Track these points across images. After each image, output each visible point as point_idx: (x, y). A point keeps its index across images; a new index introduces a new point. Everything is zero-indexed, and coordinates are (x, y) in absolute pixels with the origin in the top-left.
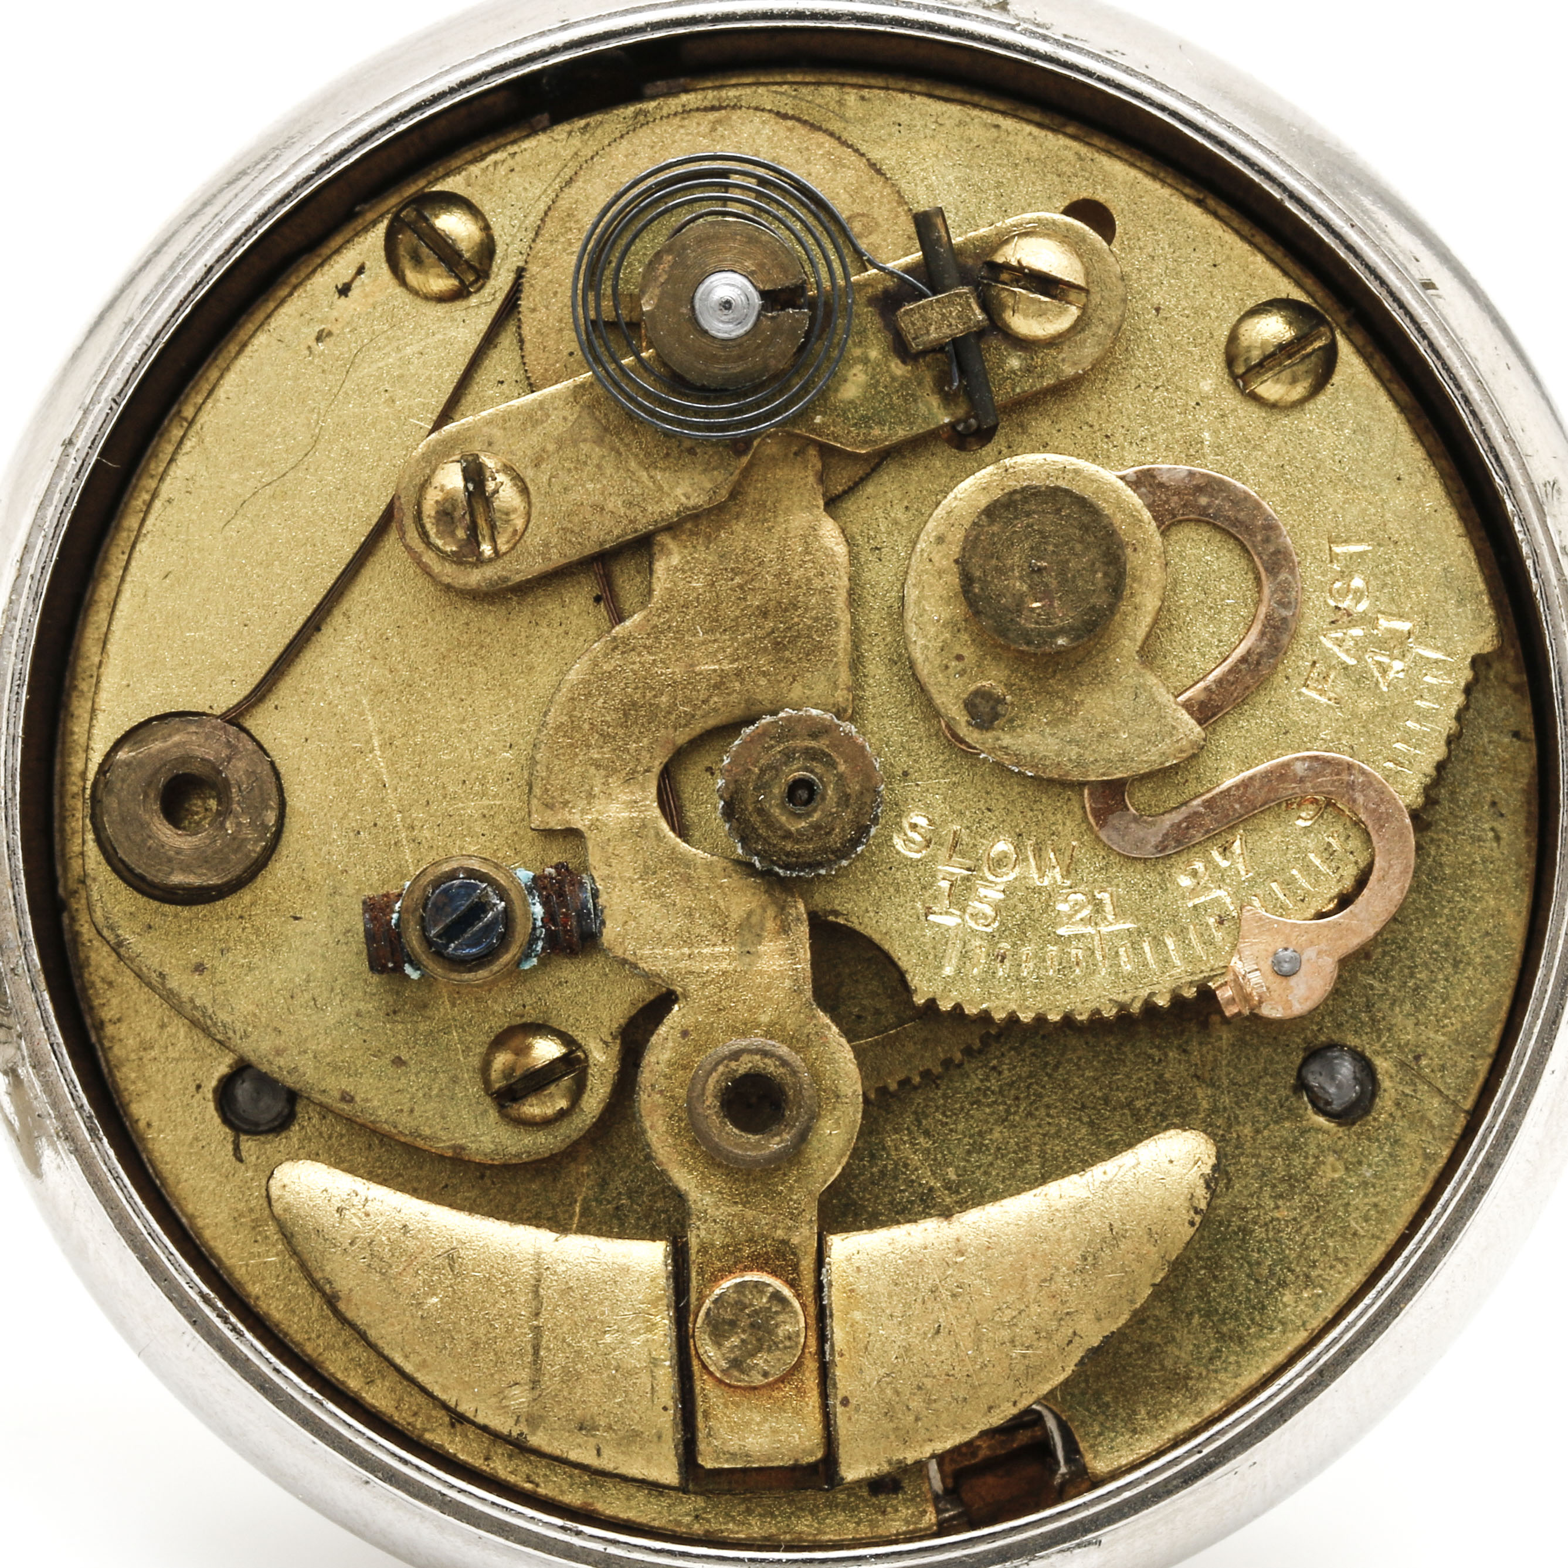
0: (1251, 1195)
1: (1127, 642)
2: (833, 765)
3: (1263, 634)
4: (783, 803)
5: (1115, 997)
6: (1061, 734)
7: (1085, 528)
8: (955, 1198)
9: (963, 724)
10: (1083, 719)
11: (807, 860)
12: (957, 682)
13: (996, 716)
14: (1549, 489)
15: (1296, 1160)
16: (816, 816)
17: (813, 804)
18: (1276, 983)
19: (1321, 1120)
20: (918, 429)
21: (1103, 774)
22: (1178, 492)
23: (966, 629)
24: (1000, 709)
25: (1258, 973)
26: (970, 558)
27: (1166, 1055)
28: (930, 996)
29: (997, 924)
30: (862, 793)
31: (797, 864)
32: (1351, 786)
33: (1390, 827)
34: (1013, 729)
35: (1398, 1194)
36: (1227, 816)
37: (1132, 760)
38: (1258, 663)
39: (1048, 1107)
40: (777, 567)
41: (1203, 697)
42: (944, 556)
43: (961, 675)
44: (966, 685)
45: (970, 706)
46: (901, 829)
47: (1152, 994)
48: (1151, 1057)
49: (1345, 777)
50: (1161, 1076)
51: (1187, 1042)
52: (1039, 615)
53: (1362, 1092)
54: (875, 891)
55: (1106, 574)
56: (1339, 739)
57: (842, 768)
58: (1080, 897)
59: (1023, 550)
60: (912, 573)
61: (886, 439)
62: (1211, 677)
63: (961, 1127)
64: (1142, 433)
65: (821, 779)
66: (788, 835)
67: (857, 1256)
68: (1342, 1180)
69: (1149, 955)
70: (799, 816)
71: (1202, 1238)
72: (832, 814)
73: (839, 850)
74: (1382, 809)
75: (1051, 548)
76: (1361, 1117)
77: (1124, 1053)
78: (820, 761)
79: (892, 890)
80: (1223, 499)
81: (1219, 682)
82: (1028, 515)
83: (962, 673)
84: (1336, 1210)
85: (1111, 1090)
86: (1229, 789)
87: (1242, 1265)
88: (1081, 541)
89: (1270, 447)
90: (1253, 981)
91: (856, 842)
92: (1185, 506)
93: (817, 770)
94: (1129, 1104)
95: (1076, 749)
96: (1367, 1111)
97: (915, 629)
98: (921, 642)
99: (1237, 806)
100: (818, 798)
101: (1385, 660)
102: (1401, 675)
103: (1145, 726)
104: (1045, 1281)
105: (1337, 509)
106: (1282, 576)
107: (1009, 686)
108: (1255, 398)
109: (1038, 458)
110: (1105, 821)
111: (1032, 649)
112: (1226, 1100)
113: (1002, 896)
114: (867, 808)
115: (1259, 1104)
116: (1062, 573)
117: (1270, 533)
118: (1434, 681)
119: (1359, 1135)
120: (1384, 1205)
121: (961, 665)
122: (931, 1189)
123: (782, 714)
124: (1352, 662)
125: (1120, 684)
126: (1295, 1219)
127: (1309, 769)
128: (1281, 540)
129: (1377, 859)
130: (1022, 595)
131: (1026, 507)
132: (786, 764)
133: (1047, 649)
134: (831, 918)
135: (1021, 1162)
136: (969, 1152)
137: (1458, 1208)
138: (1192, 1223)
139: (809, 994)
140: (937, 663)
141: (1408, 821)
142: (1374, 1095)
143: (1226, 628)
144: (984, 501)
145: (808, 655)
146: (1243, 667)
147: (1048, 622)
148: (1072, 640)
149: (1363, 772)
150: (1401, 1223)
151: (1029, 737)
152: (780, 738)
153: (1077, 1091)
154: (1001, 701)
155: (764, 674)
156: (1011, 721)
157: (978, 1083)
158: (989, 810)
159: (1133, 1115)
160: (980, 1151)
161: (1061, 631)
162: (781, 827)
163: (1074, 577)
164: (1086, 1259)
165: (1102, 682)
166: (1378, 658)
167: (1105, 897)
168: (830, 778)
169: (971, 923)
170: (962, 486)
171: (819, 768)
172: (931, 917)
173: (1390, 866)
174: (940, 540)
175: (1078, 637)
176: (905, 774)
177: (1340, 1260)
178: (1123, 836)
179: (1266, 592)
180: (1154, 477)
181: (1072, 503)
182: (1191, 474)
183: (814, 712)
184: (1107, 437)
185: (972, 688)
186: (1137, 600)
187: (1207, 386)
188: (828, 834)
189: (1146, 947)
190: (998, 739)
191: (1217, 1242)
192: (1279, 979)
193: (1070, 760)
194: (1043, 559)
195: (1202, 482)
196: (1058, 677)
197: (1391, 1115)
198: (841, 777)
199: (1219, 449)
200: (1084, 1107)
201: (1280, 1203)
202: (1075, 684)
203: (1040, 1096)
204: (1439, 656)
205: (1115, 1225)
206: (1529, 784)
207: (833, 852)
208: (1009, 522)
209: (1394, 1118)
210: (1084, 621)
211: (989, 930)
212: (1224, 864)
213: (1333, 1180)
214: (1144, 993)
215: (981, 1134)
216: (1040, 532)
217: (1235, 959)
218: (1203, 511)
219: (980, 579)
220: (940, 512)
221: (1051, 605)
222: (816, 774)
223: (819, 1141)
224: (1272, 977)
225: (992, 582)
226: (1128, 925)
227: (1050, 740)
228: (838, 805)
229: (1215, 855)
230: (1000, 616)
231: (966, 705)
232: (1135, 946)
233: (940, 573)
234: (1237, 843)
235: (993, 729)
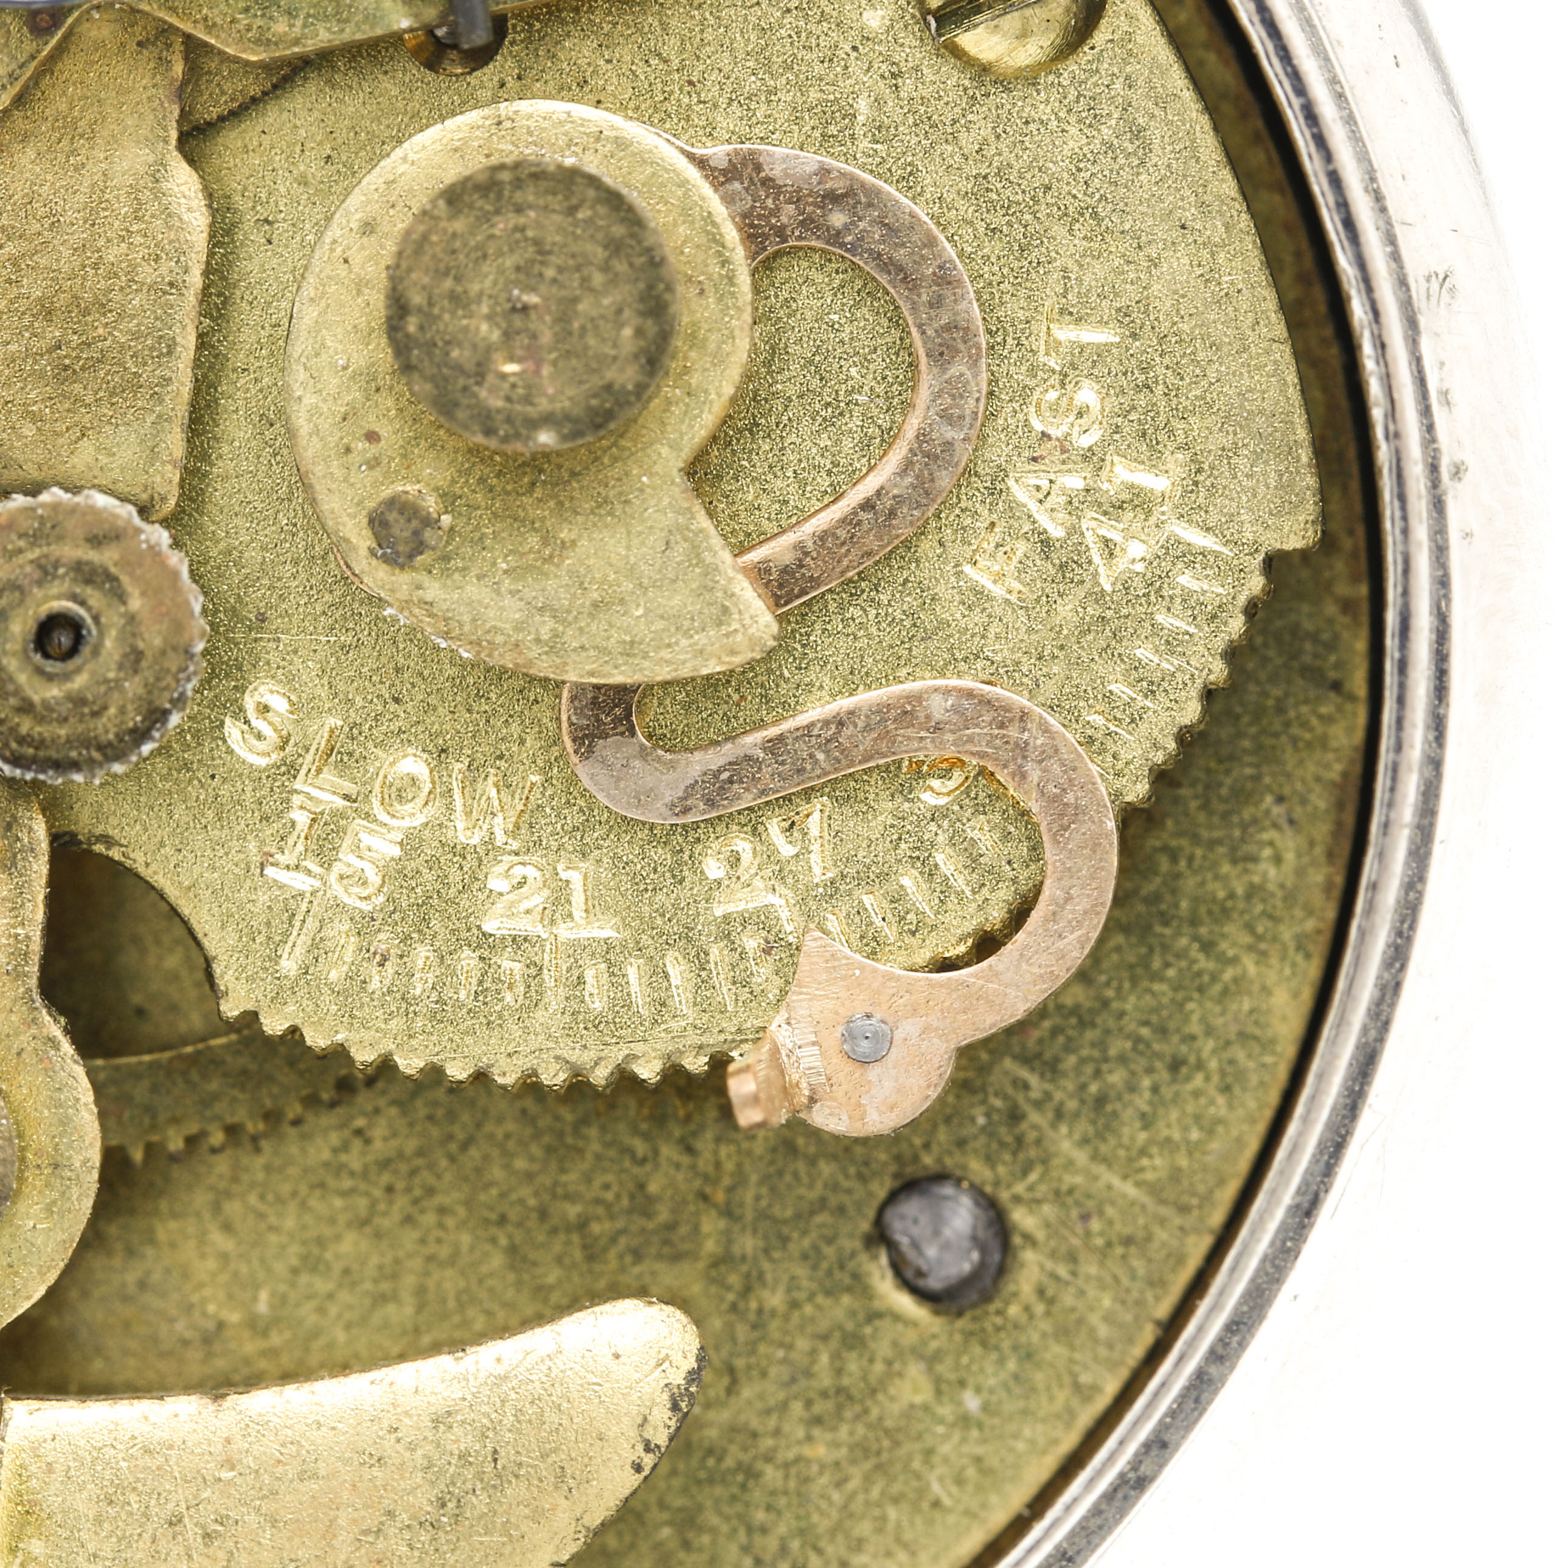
0: (768, 1412)
1: (665, 451)
2: (121, 597)
3: (907, 466)
4: (25, 651)
5: (566, 1054)
6: (528, 594)
7: (615, 247)
8: (261, 1344)
9: (363, 552)
10: (571, 573)
11: (54, 754)
12: (363, 478)
13: (420, 547)
14: (1435, 285)
15: (853, 1365)
16: (79, 682)
17: (77, 661)
18: (842, 1069)
19: (905, 1302)
20: (351, 34)
21: (592, 674)
22: (797, 199)
23: (391, 388)
24: (428, 534)
25: (815, 1050)
26: (409, 270)
27: (656, 1152)
28: (250, 1006)
29: (382, 899)
30: (163, 653)
31: (34, 760)
32: (1023, 748)
33: (1078, 833)
34: (446, 573)
35: (1021, 1446)
36: (800, 771)
37: (646, 656)
38: (892, 514)
39: (442, 1211)
40: (79, 236)
41: (788, 558)
42: (370, 258)
43: (371, 468)
44: (375, 484)
45: (378, 523)
46: (240, 713)
47: (631, 1057)
48: (630, 1152)
49: (1013, 732)
50: (642, 1187)
51: (694, 1134)
52: (514, 386)
53: (982, 1265)
54: (179, 812)
55: (639, 332)
56: (1018, 663)
57: (135, 603)
58: (531, 872)
59: (501, 271)
60: (311, 279)
61: (297, 42)
62: (809, 528)
63: (290, 1223)
64: (752, 84)
65: (96, 619)
66: (26, 707)
67: (49, 1445)
68: (926, 1408)
69: (634, 988)
70: (50, 678)
71: (674, 1472)
72: (107, 681)
73: (110, 744)
74: (1070, 798)
75: (550, 273)
76: (974, 1306)
77: (586, 1138)
78: (100, 587)
79: (210, 814)
80: (872, 222)
81: (822, 537)
82: (519, 210)
83: (374, 463)
84: (910, 1458)
85: (554, 1196)
86: (810, 726)
87: (735, 1531)
88: (605, 268)
89: (968, 141)
90: (805, 1063)
91: (140, 735)
92: (802, 223)
93: (92, 602)
94: (582, 1225)
95: (551, 624)
96: (987, 1297)
97: (302, 375)
98: (310, 400)
99: (821, 756)
100: (86, 650)
101: (1115, 536)
102: (1140, 567)
103: (676, 601)
104: (366, 1532)
105: (1071, 264)
106: (954, 370)
107: (449, 499)
108: (956, 52)
109: (557, 107)
110: (590, 750)
111: (493, 443)
112: (748, 1244)
113: (397, 852)
114: (169, 679)
115: (805, 1257)
116: (563, 319)
117: (947, 292)
118: (1195, 585)
119: (968, 1335)
120: (993, 1462)
121: (373, 450)
122: (221, 1325)
123: (45, 497)
124: (1056, 532)
125: (643, 521)
126: (837, 1464)
127: (955, 710)
128: (963, 306)
129: (1048, 883)
130: (489, 349)
131: (518, 197)
132: (40, 583)
133: (519, 446)
134: (99, 848)
135: (381, 1299)
136: (295, 1271)
137: (1096, 1511)
138: (638, 1468)
139: (33, 982)
140: (332, 440)
141: (1111, 825)
142: (1002, 1270)
143: (847, 444)
144: (453, 173)
145: (112, 394)
146: (864, 516)
147: (527, 400)
148: (565, 438)
149: (1046, 729)
150: (1017, 1498)
151: (473, 590)
152: (35, 538)
153: (494, 1192)
154: (430, 522)
155: (35, 418)
156: (446, 558)
157: (326, 1155)
158: (397, 700)
159: (585, 1247)
160: (314, 1270)
161: (548, 420)
162: (17, 692)
163: (583, 329)
164: (444, 1505)
165: (611, 513)
166: (1102, 532)
167: (575, 877)
168: (113, 619)
169: (337, 889)
170: (419, 139)
171: (95, 597)
172: (270, 871)
173: (1068, 899)
174: (368, 228)
175: (577, 434)
176: (262, 618)
177: (905, 1546)
178: (619, 779)
179: (924, 394)
180: (758, 168)
181: (598, 200)
182: (824, 172)
183: (101, 500)
184: (691, 83)
185: (386, 493)
186: (694, 380)
187: (874, 20)
188: (95, 714)
189: (632, 973)
190: (419, 587)
191: (699, 1482)
192: (849, 1067)
193: (538, 641)
194: (533, 289)
195: (839, 186)
196: (538, 493)
197: (1027, 1309)
198: (131, 619)
199: (879, 131)
200: (502, 1220)
201: (816, 1432)
202: (564, 510)
203: (430, 1191)
204: (1209, 542)
205: (502, 1453)
206: (1345, 775)
207: (100, 748)
208: (486, 218)
209: (1031, 1317)
210: (589, 408)
211: (366, 907)
212: (787, 850)
213: (912, 1406)
214: (617, 1055)
215: (320, 1242)
216: (537, 242)
217: (780, 1018)
218: (836, 237)
219: (420, 310)
220: (374, 180)
221: (537, 372)
222: (89, 609)
223: (13, 1236)
224: (837, 1060)
225: (439, 317)
226: (608, 933)
227: (508, 601)
228: (121, 667)
229: (774, 828)
230: (446, 379)
231: (371, 521)
232: (615, 971)
233: (360, 286)
234: (816, 816)
235: (413, 569)
